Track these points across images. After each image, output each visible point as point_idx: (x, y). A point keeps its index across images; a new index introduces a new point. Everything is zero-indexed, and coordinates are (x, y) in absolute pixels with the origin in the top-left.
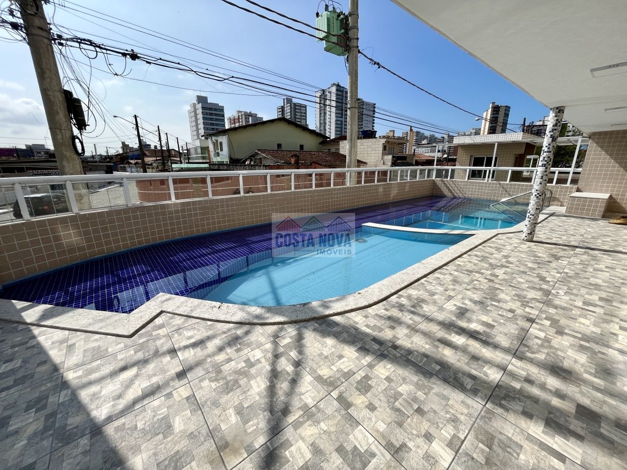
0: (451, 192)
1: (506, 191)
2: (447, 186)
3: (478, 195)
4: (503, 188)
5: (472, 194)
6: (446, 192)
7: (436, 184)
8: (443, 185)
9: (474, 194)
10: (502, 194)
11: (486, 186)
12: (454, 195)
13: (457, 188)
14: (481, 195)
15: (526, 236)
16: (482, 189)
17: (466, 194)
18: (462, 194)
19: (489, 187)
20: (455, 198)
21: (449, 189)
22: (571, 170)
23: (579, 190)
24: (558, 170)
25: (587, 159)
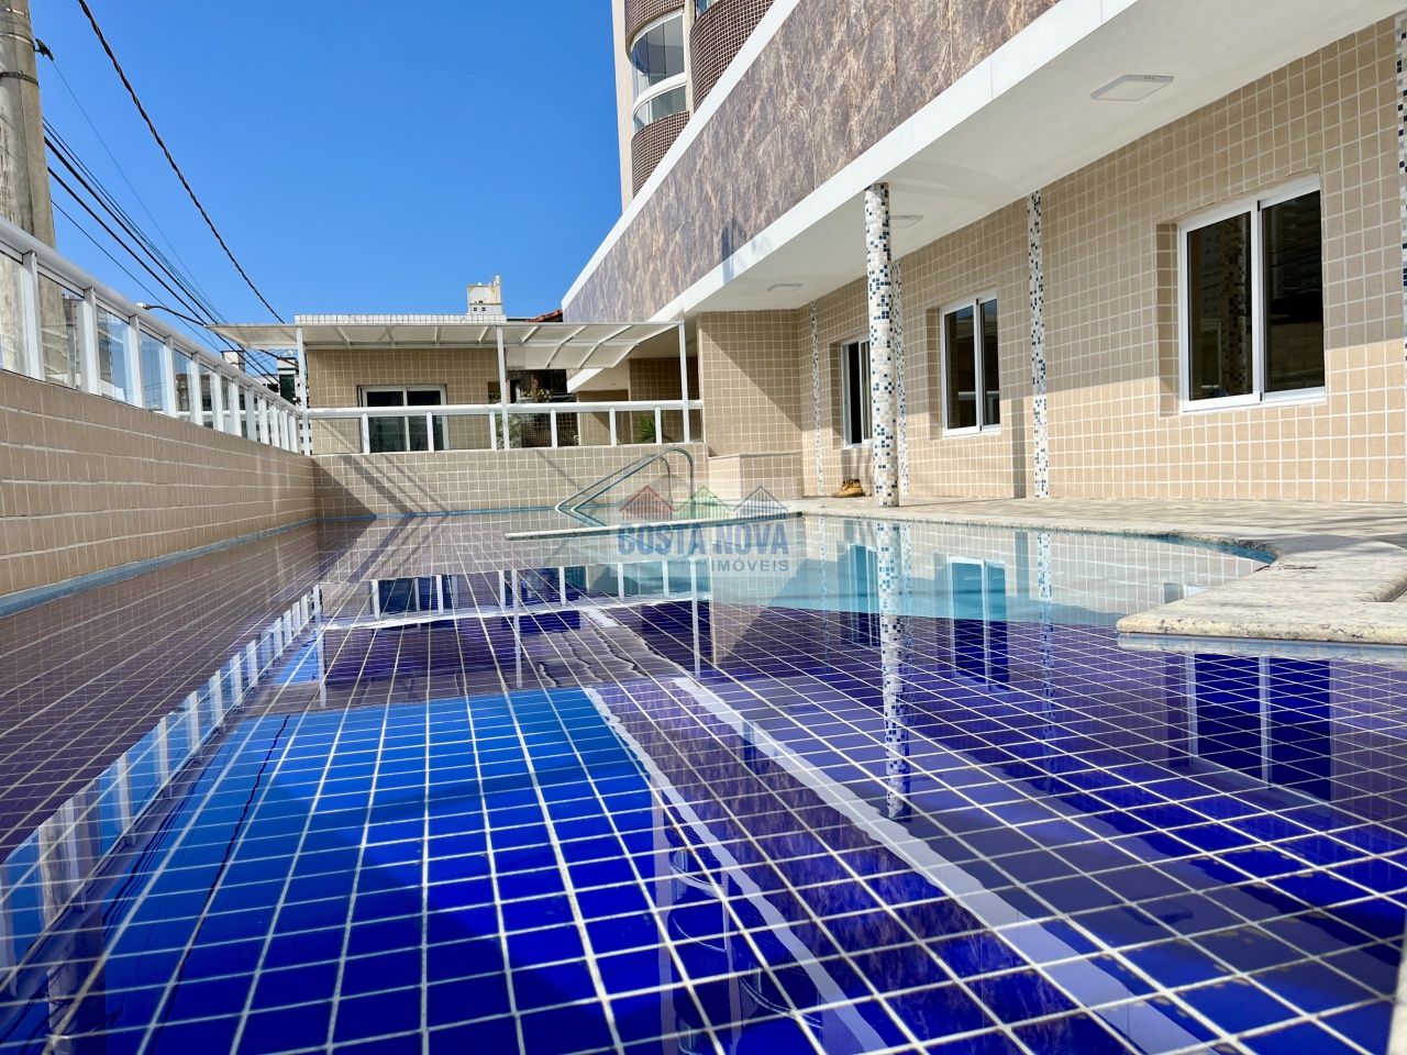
0: (392, 499)
1: (562, 473)
2: (371, 480)
3: (484, 495)
4: (551, 464)
5: (464, 496)
6: (371, 500)
7: (326, 474)
8: (353, 476)
9: (474, 496)
10: (552, 484)
11: (503, 466)
12: (403, 509)
13: (410, 479)
14: (494, 495)
15: (890, 495)
16: (493, 475)
17: (444, 498)
18: (432, 499)
19: (512, 465)
20: (410, 516)
21: (381, 489)
22: (684, 404)
23: (712, 454)
24: (658, 406)
25: (707, 376)
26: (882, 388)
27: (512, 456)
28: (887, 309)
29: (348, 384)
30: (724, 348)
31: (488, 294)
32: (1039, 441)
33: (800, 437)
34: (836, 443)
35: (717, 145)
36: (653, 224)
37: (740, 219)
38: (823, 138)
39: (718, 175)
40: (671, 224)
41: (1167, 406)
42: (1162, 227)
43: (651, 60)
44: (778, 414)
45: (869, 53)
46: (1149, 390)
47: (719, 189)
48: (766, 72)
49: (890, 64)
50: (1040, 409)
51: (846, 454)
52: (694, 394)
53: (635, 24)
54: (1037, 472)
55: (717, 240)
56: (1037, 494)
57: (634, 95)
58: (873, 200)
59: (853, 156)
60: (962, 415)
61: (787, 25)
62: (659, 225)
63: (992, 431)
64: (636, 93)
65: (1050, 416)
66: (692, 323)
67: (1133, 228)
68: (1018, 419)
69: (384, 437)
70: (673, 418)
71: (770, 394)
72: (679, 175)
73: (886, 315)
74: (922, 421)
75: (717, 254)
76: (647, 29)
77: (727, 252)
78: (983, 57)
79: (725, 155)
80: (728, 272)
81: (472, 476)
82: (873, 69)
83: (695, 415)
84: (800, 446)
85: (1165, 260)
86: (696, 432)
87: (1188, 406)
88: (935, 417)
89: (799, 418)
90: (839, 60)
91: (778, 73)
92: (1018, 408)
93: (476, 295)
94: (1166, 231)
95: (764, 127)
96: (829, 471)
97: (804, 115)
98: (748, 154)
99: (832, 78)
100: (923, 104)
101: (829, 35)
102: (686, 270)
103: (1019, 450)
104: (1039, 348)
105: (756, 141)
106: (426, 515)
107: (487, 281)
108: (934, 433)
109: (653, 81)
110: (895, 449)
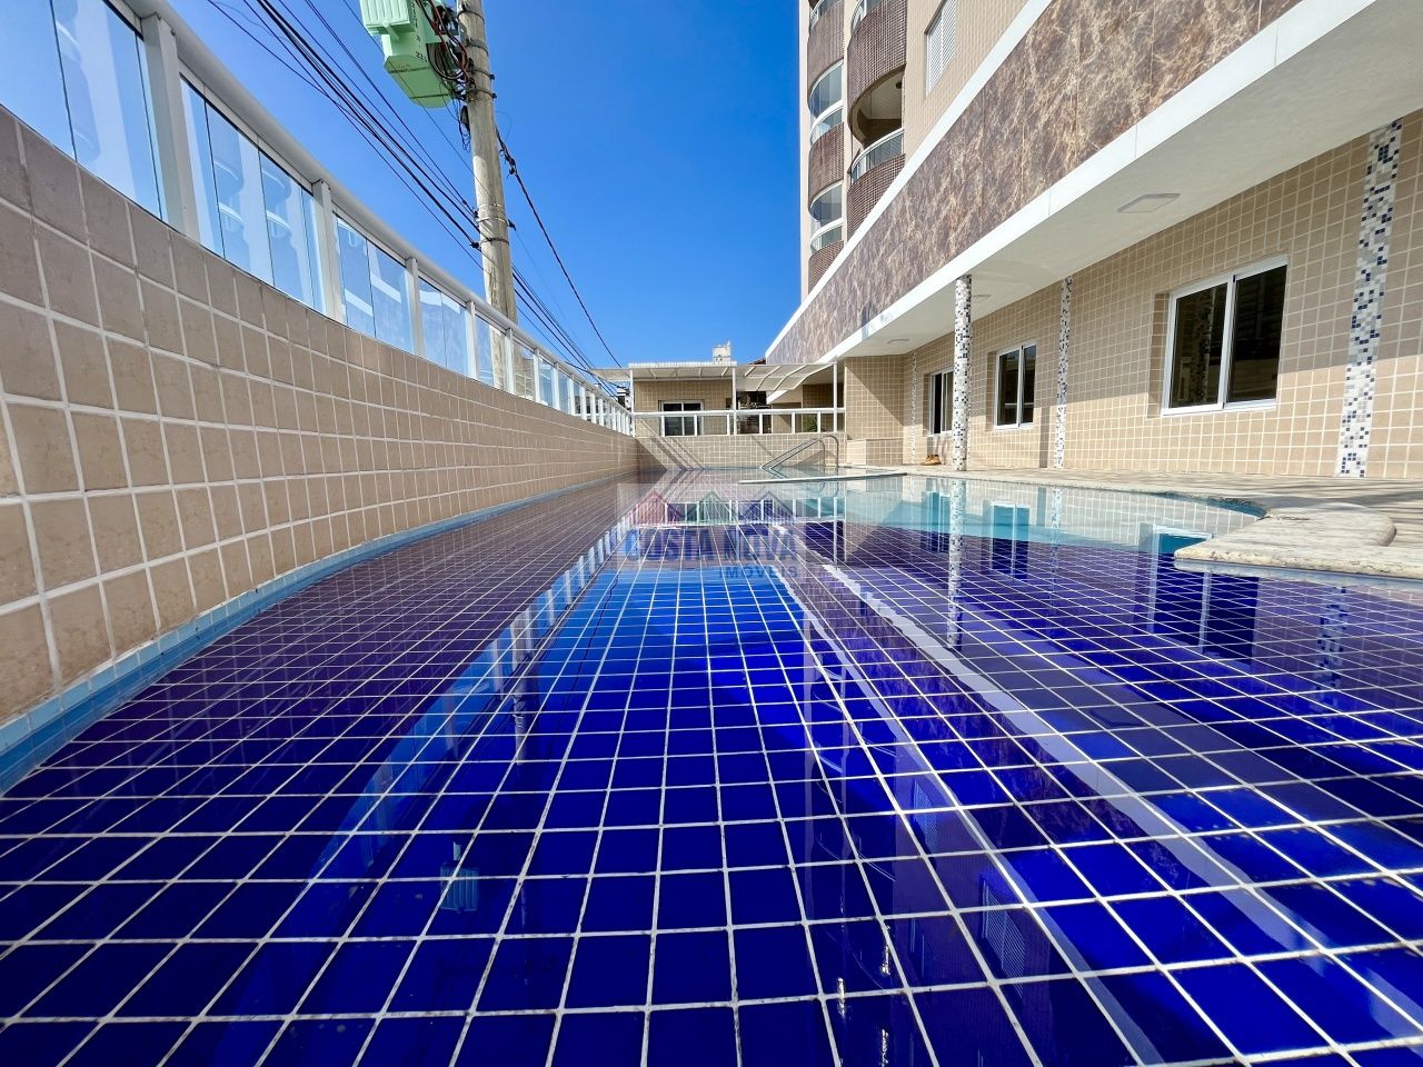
1: (764, 448)
3: (723, 460)
4: (759, 443)
5: (712, 460)
6: (665, 461)
7: (643, 447)
8: (657, 448)
9: (717, 460)
10: (759, 454)
11: (733, 444)
12: (681, 467)
13: (684, 451)
14: (728, 460)
15: (961, 464)
16: (727, 449)
17: (702, 461)
18: (696, 462)
20: (685, 470)
21: (670, 456)
22: (834, 410)
23: (849, 438)
24: (819, 411)
25: (849, 393)
26: (960, 400)
27: (737, 438)
28: (966, 352)
29: (654, 399)
30: (859, 377)
31: (724, 351)
32: (1059, 433)
33: (901, 429)
34: (924, 433)
35: (862, 259)
36: (820, 307)
37: (874, 301)
38: (931, 249)
39: (862, 276)
40: (831, 306)
41: (1152, 411)
42: (1159, 296)
43: (822, 212)
44: (889, 416)
45: (965, 194)
46: (1141, 401)
47: (862, 284)
48: (895, 212)
49: (979, 199)
50: (1062, 414)
51: (930, 442)
52: (840, 404)
53: (813, 192)
54: (1057, 453)
55: (859, 314)
56: (1056, 465)
57: (810, 233)
58: (961, 285)
59: (949, 259)
60: (1007, 417)
61: (911, 182)
62: (824, 307)
63: (1027, 426)
64: (813, 233)
65: (1068, 418)
66: (842, 362)
67: (1138, 298)
68: (1045, 420)
69: (672, 428)
70: (828, 418)
71: (885, 404)
72: (838, 278)
73: (965, 356)
74: (981, 420)
75: (859, 323)
76: (821, 194)
77: (865, 321)
78: (1044, 189)
79: (867, 265)
80: (864, 333)
81: (717, 449)
82: (966, 204)
83: (840, 416)
84: (902, 434)
85: (1159, 317)
86: (840, 426)
87: (1167, 411)
88: (989, 418)
89: (902, 417)
90: (944, 200)
91: (903, 211)
92: (1045, 413)
93: (716, 352)
94: (1161, 299)
95: (892, 245)
96: (920, 450)
97: (919, 236)
98: (881, 263)
99: (938, 212)
100: (999, 223)
101: (938, 185)
102: (839, 332)
103: (1044, 438)
104: (1064, 375)
105: (887, 254)
106: (692, 470)
107: (723, 344)
108: (988, 427)
109: (822, 226)
110: (966, 437)
